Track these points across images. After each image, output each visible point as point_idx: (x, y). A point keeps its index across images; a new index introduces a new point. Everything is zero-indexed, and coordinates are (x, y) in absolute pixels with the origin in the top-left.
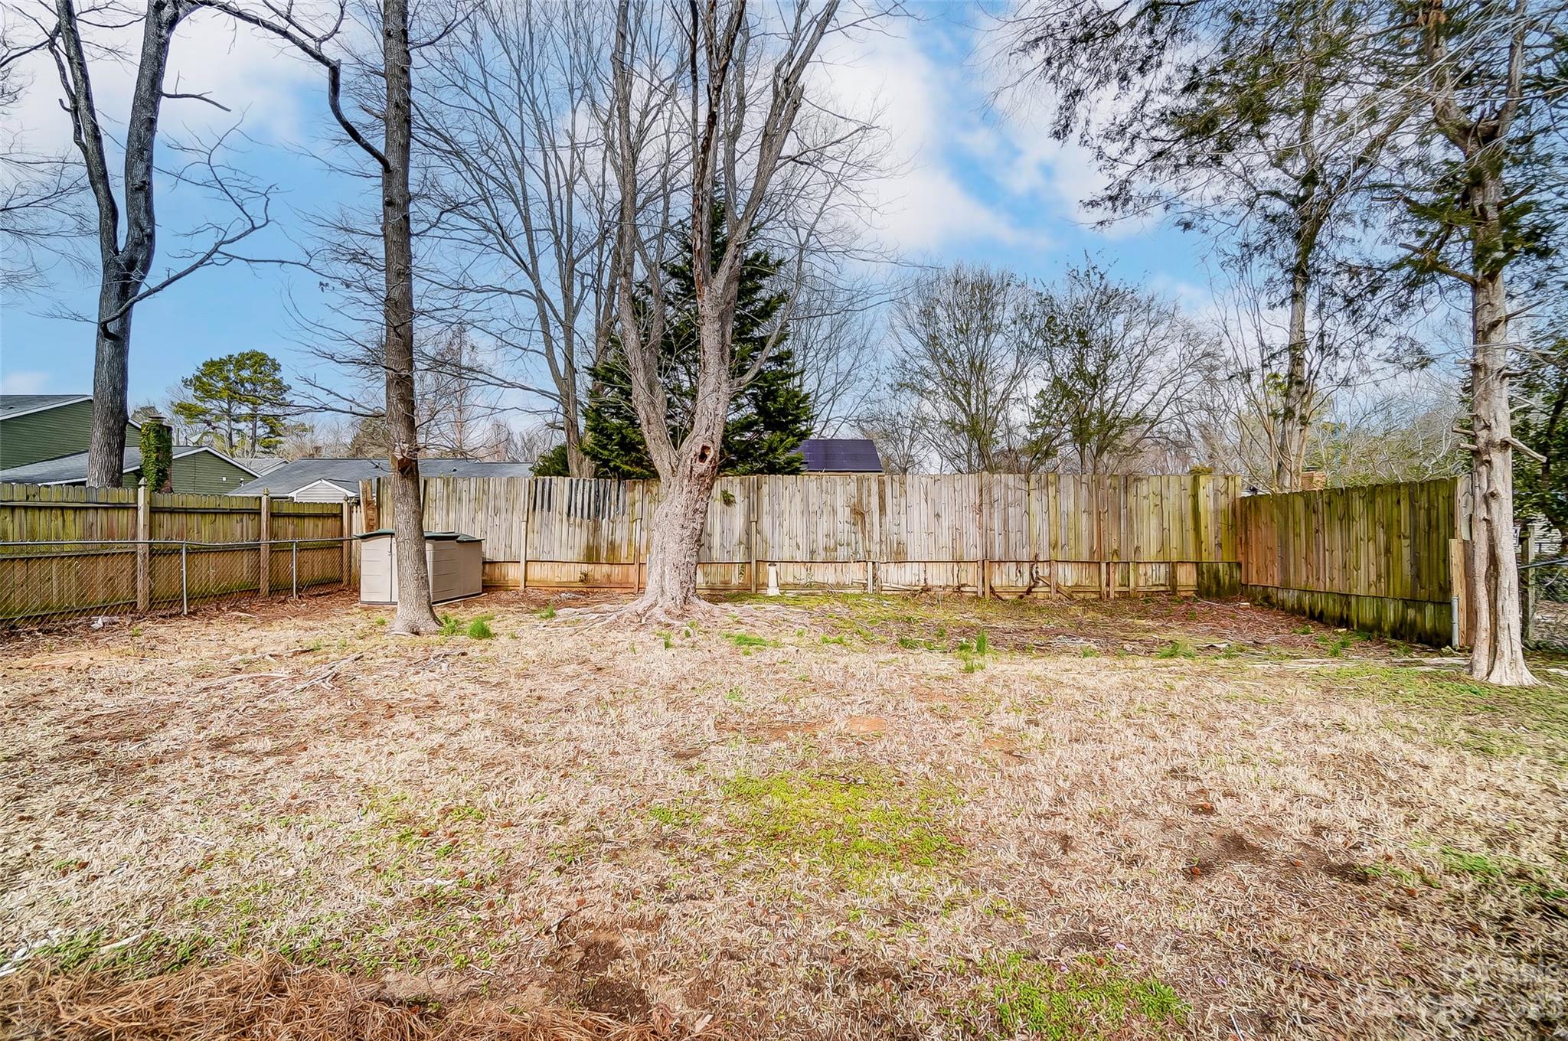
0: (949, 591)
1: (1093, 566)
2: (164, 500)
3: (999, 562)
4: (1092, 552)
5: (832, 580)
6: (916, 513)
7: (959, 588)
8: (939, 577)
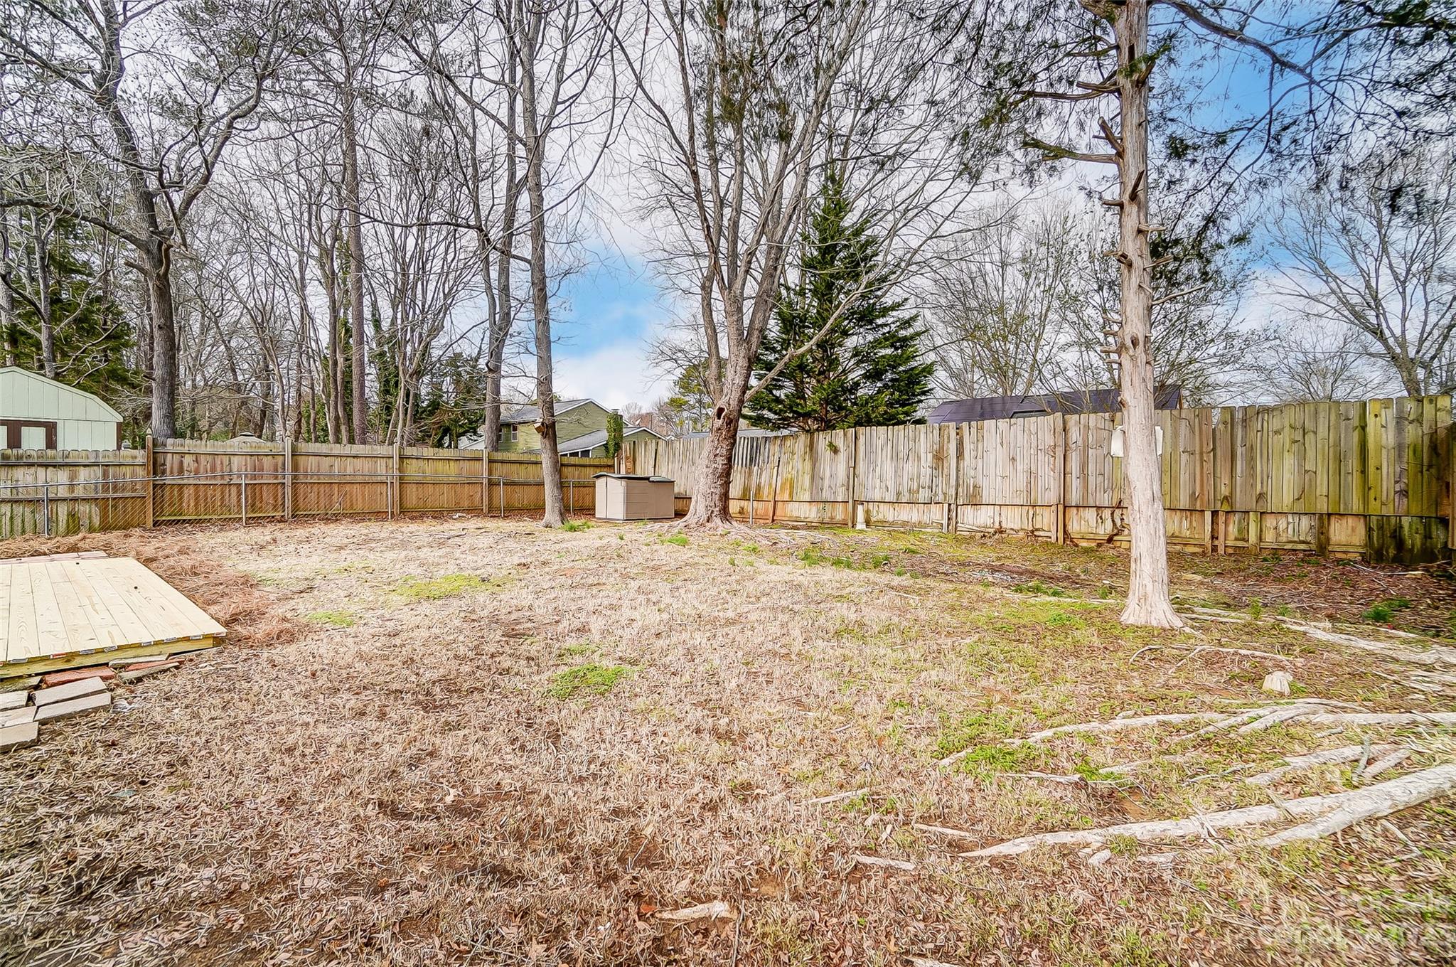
0: (1021, 534)
1: (1196, 516)
2: (499, 456)
3: (1077, 507)
4: (1193, 497)
5: (915, 519)
6: (992, 457)
7: (1032, 532)
8: (1014, 520)
